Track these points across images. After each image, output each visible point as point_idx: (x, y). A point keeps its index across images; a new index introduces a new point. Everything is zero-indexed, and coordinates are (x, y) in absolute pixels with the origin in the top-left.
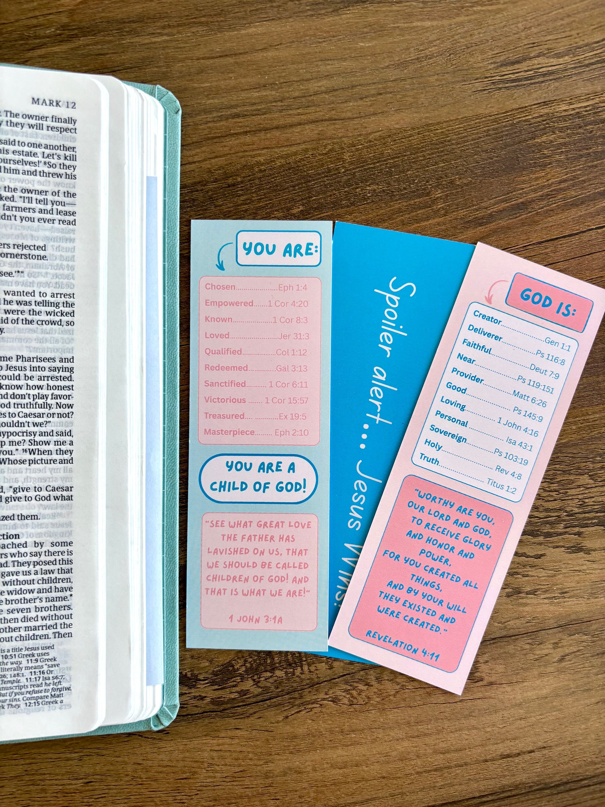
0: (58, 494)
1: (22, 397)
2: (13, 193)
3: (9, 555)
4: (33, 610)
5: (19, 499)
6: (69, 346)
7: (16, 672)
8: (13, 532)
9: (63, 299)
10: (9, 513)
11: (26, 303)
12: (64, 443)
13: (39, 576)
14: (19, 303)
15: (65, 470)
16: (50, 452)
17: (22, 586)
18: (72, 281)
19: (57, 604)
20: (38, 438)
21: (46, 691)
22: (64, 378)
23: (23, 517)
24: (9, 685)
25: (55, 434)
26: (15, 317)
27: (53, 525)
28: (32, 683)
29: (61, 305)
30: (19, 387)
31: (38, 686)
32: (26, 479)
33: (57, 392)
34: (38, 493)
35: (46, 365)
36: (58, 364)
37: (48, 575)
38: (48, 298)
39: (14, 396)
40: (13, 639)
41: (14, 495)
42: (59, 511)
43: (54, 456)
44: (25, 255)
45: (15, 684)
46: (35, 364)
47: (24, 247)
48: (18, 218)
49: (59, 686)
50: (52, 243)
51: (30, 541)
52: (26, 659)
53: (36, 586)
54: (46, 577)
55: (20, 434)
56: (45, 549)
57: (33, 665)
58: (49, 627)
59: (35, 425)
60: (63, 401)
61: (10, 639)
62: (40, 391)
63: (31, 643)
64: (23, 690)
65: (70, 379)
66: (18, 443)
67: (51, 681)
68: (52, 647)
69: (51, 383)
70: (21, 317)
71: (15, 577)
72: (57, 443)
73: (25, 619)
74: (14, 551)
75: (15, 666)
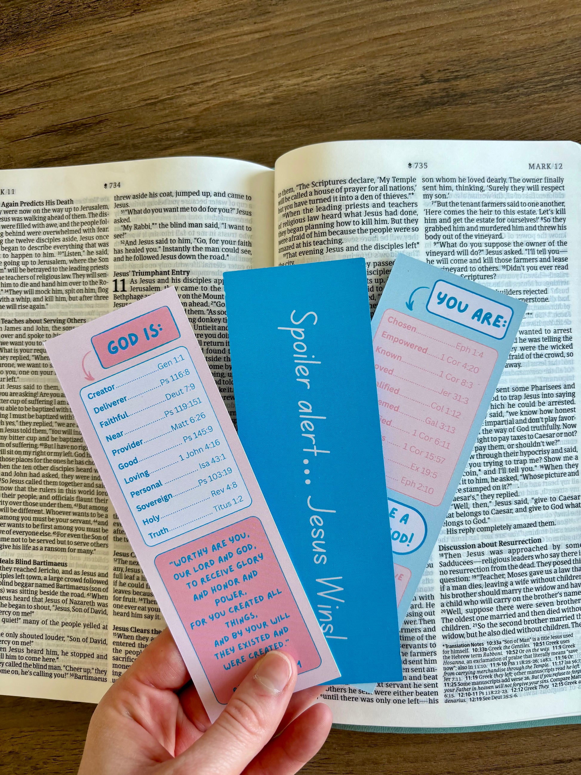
0: (569, 502)
1: (537, 420)
2: (520, 247)
3: (534, 557)
4: (555, 603)
5: (539, 508)
6: (570, 374)
7: (545, 657)
8: (537, 537)
9: (563, 334)
10: (532, 521)
11: (536, 340)
12: (570, 458)
13: (559, 575)
14: (531, 340)
15: (574, 482)
16: (561, 467)
17: (545, 583)
18: (568, 318)
19: (574, 598)
20: (551, 455)
21: (568, 673)
22: (568, 402)
23: (543, 524)
24: (540, 669)
25: (563, 451)
26: (528, 352)
27: (567, 530)
28: (557, 667)
29: (562, 339)
30: (535, 412)
31: (562, 669)
32: (544, 491)
33: (563, 415)
34: (553, 502)
35: (554, 391)
36: (563, 391)
37: (565, 573)
38: (552, 334)
39: (531, 421)
40: (542, 629)
41: (535, 505)
42: (570, 517)
43: (565, 470)
44: (532, 299)
45: (545, 668)
46: (546, 392)
47: (532, 292)
48: (525, 268)
49: (578, 669)
50: (551, 287)
51: (549, 544)
52: (552, 646)
53: (556, 583)
54: (563, 575)
55: (538, 453)
56: (561, 550)
57: (558, 651)
58: (568, 618)
59: (548, 444)
60: (569, 422)
61: (539, 629)
62: (550, 415)
63: (555, 632)
64: (551, 673)
65: (572, 402)
66: (536, 461)
67: (571, 665)
68: (571, 635)
69: (559, 407)
70: (533, 352)
71: (539, 576)
72: (566, 458)
73: (550, 612)
74: (538, 553)
75: (544, 652)
